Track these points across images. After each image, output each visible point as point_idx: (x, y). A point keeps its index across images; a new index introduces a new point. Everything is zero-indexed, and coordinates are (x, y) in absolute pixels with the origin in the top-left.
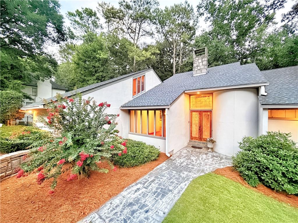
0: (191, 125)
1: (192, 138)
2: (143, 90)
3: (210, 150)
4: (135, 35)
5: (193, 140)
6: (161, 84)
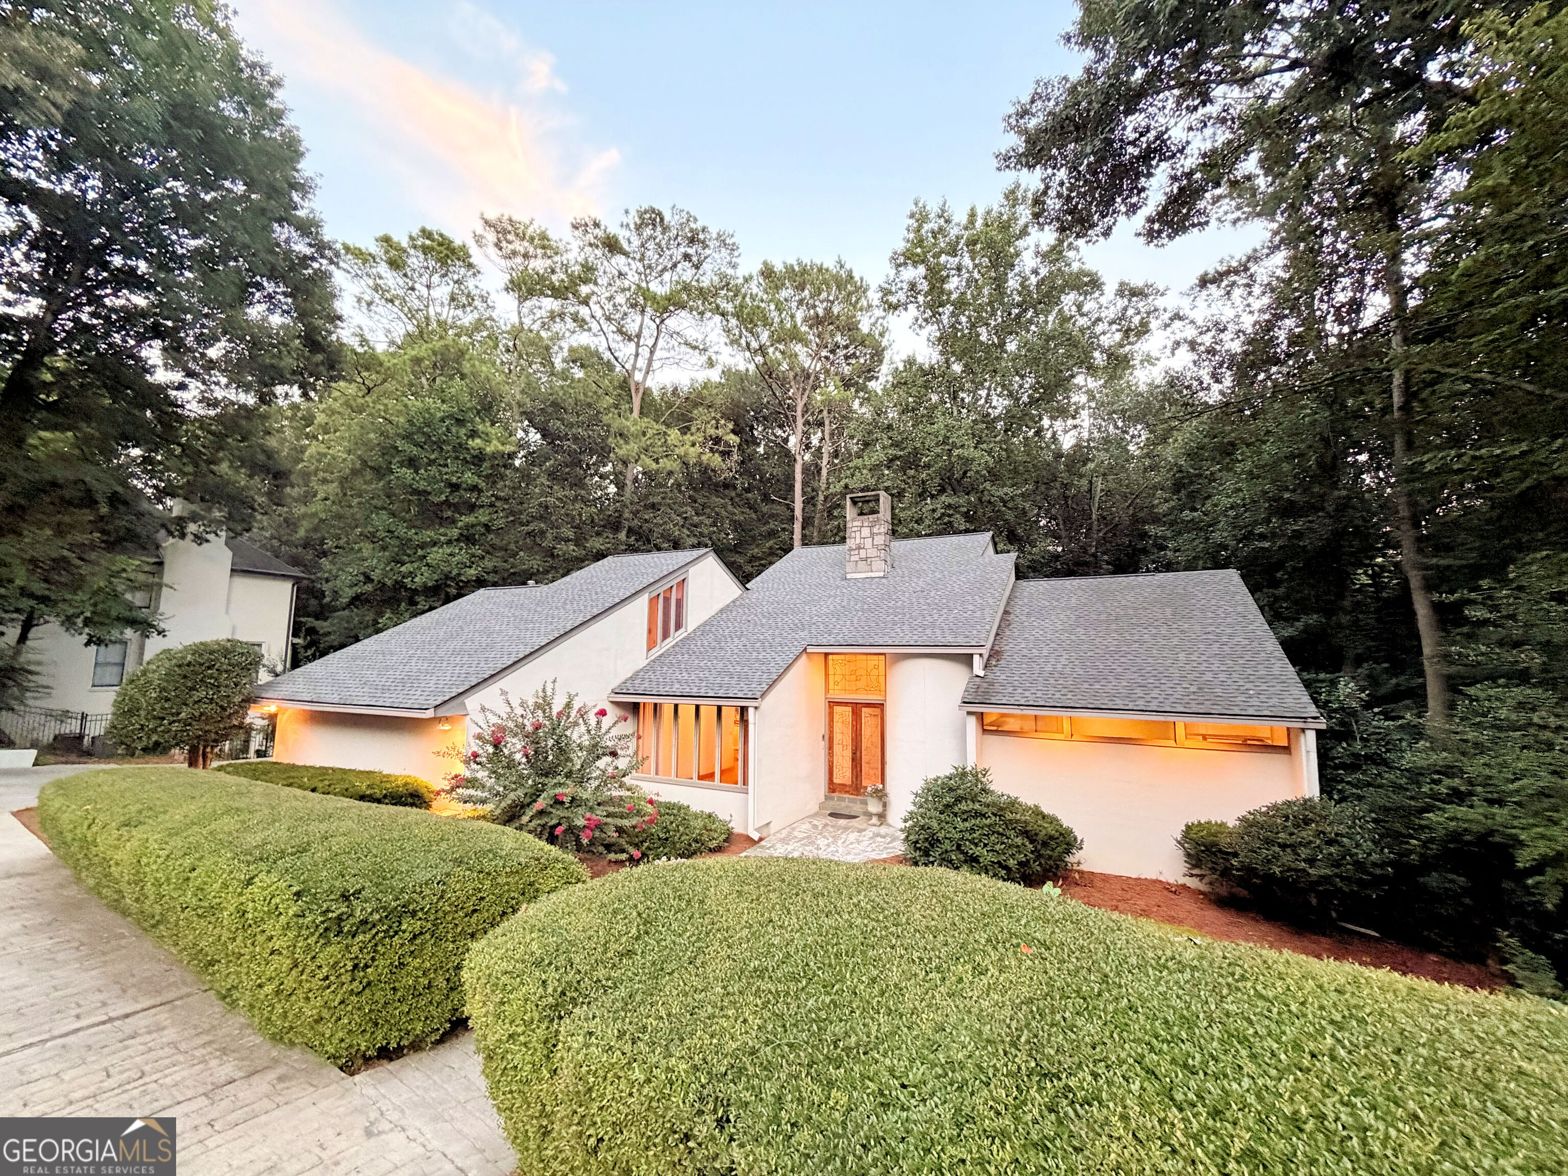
0: (831, 748)
1: (833, 787)
2: (678, 626)
3: (874, 820)
4: (637, 355)
5: (836, 795)
6: (741, 597)
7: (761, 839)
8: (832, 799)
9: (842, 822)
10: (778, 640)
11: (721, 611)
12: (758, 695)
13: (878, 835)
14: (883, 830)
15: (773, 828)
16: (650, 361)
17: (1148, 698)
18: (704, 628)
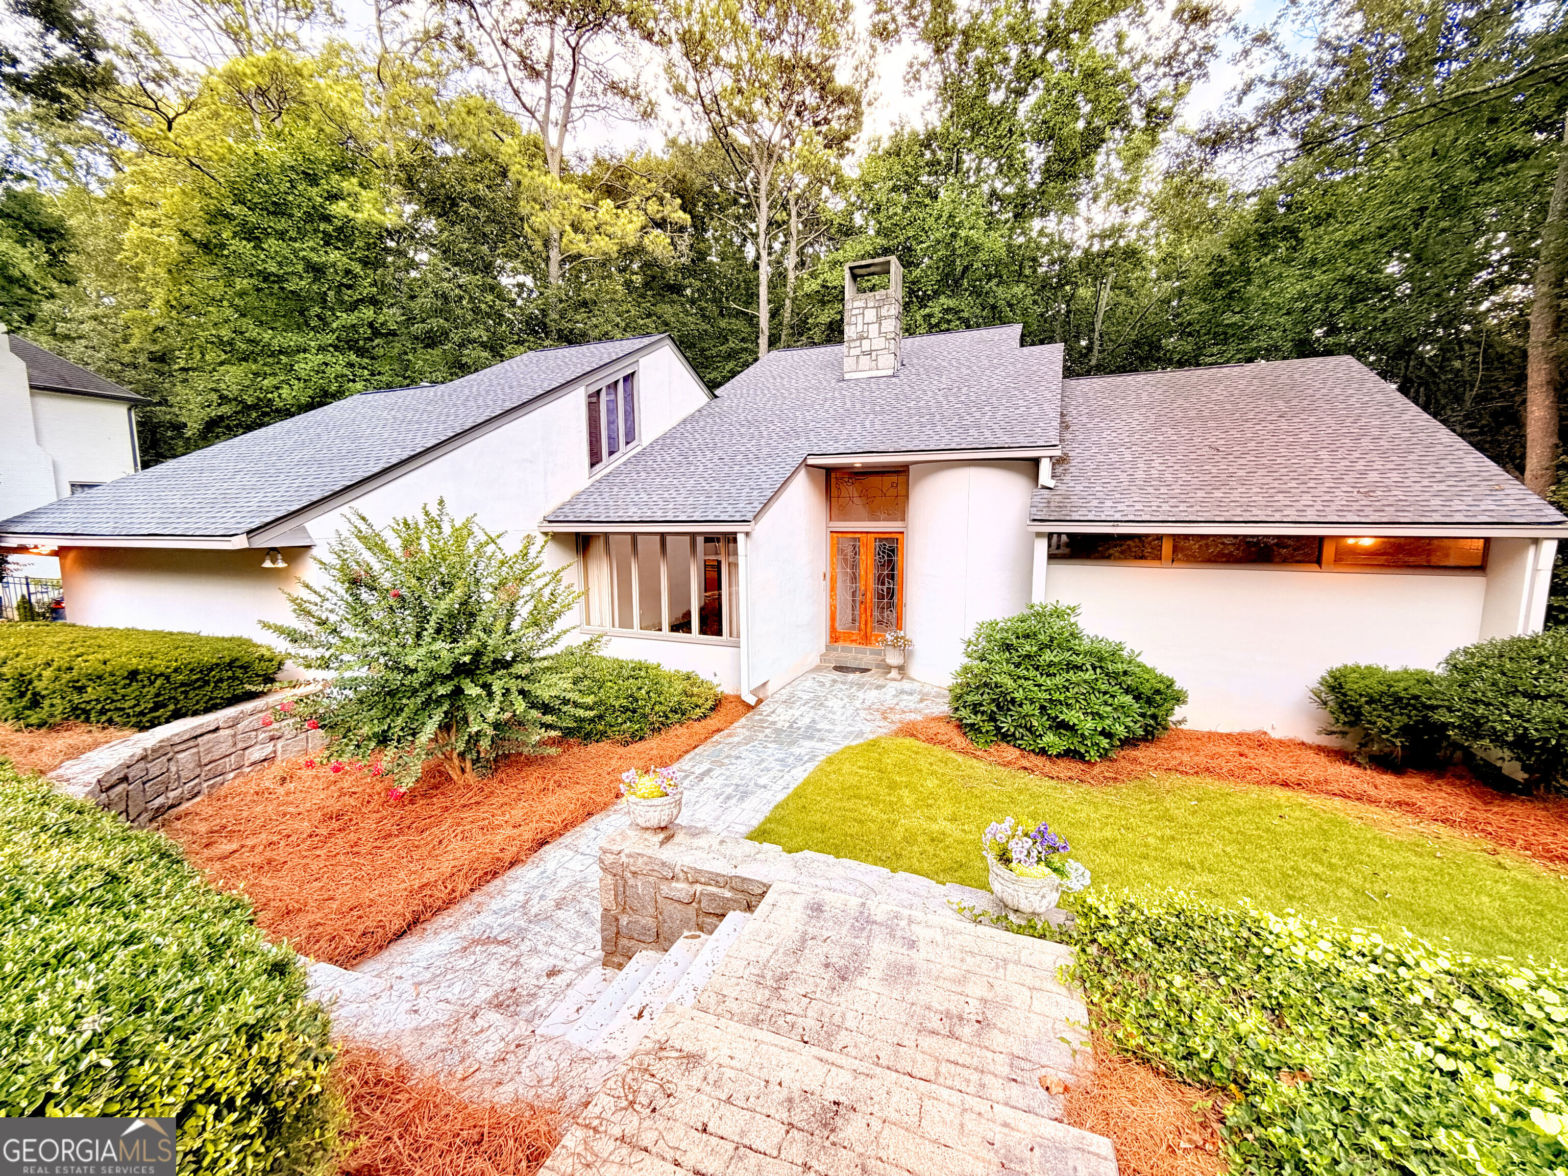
0: (833, 589)
2: (629, 438)
3: (894, 674)
4: (549, 100)
5: (840, 645)
6: (708, 404)
7: (760, 701)
8: (836, 650)
9: (851, 677)
10: (765, 451)
11: (684, 421)
12: (749, 516)
13: (902, 692)
14: (906, 685)
15: (770, 689)
16: (568, 108)
17: (1299, 506)
18: (665, 441)
